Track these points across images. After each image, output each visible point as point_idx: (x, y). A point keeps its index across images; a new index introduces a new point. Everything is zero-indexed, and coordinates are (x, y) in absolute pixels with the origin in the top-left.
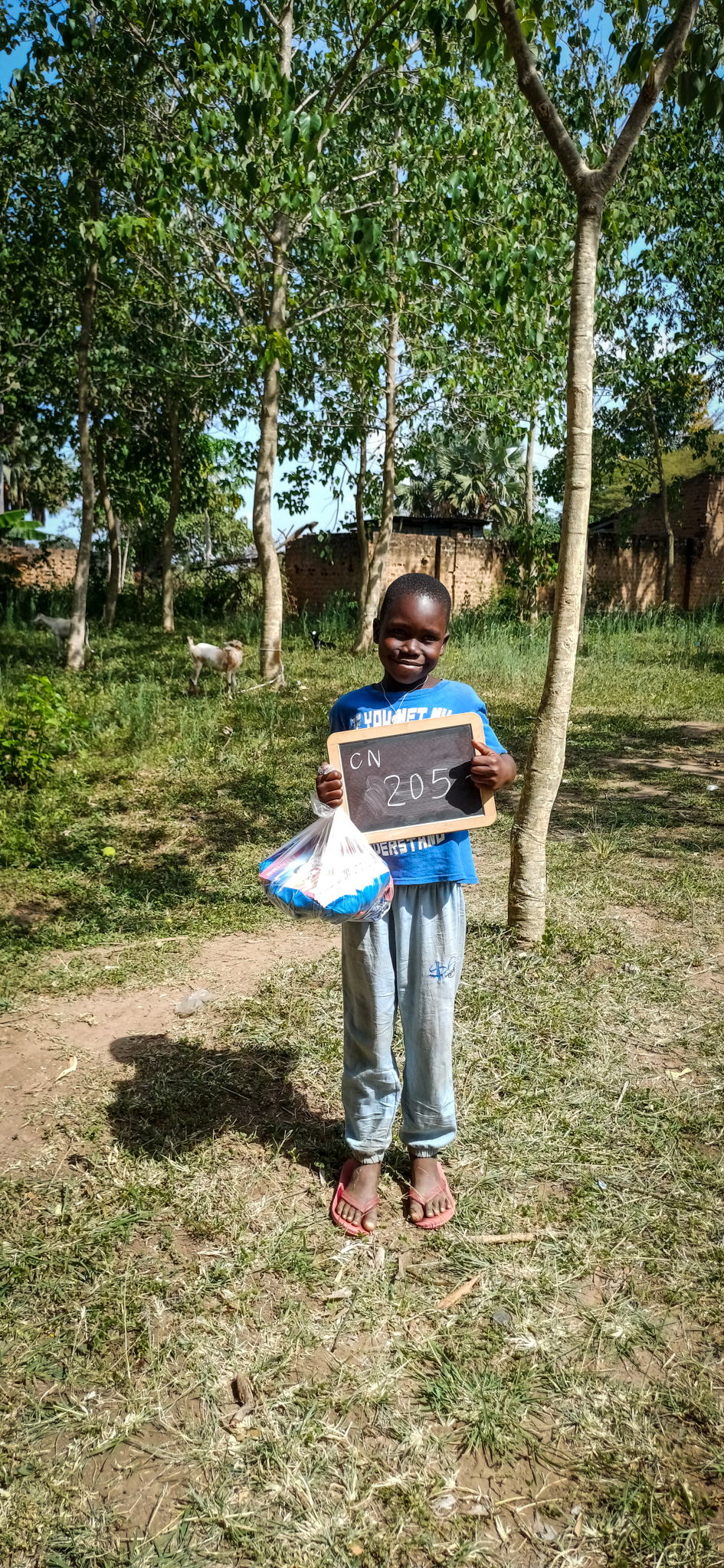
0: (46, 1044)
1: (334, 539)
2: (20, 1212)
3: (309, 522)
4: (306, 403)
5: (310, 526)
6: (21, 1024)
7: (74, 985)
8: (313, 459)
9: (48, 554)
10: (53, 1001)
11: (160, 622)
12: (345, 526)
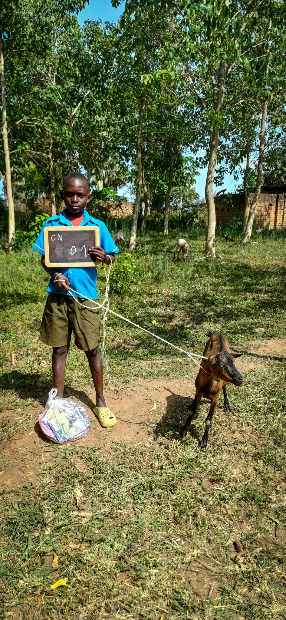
0: (144, 397)
1: (234, 196)
2: (143, 463)
3: (223, 189)
4: (226, 141)
5: (223, 191)
6: (134, 388)
7: (151, 375)
8: (226, 163)
9: (121, 204)
10: (144, 381)
11: (162, 231)
12: (238, 191)
